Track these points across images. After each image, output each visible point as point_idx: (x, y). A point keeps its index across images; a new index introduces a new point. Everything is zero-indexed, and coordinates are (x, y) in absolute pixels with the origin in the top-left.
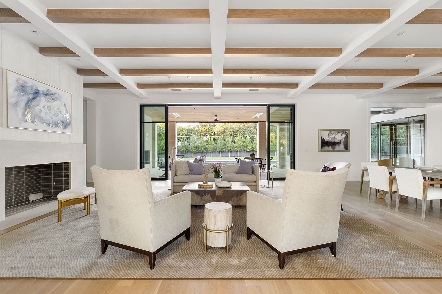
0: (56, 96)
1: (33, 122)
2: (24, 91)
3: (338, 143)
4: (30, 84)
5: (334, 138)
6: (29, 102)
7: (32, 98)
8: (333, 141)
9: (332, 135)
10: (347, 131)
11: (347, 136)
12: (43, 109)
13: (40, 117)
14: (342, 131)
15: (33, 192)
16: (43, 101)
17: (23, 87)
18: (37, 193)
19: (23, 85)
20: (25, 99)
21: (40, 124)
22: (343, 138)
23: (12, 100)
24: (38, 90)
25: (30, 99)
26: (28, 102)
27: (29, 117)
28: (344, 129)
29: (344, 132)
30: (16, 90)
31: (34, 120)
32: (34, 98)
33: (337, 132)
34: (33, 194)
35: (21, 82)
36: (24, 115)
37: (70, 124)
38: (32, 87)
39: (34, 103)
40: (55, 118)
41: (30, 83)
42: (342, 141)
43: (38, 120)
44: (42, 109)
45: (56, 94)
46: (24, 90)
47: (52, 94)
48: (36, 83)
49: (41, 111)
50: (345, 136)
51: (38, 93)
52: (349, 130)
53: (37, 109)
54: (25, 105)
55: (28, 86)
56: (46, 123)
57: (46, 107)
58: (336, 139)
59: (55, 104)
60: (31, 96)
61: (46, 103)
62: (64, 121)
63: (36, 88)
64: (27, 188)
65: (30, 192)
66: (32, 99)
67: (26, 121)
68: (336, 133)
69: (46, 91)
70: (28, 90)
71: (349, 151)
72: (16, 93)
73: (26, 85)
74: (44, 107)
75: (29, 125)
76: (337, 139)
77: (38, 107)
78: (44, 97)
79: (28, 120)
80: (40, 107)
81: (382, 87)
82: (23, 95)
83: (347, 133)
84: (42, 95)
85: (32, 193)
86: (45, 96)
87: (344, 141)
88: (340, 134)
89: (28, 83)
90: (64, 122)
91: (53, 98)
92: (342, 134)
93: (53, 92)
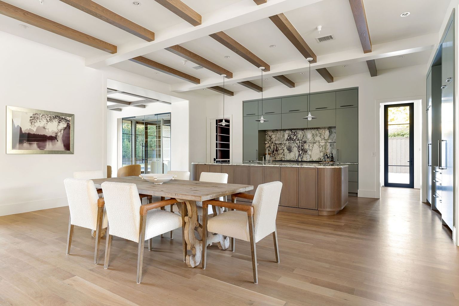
3: (52, 138)
5: (44, 128)
8: (41, 133)
9: (38, 121)
10: (68, 118)
11: (68, 127)
14: (59, 117)
22: (61, 130)
28: (63, 114)
29: (62, 118)
33: (50, 117)
42: (59, 134)
50: (65, 126)
52: (71, 115)
58: (47, 130)
68: (48, 119)
71: (73, 153)
76: (50, 130)
81: (117, 52)
83: (68, 121)
87: (63, 136)
88: (55, 122)
92: (59, 123)
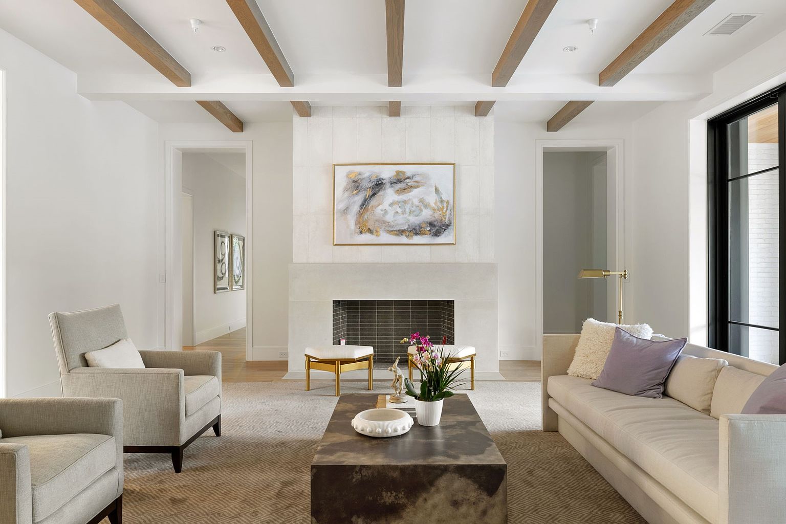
0: (417, 178)
4: (367, 175)
6: (365, 202)
7: (370, 195)
13: (385, 222)
16: (389, 195)
17: (357, 181)
19: (356, 179)
20: (359, 199)
21: (384, 233)
23: (340, 206)
24: (381, 179)
25: (367, 197)
30: (346, 189)
31: (374, 228)
32: (374, 195)
35: (353, 176)
36: (358, 223)
37: (448, 225)
38: (370, 178)
39: (374, 202)
40: (414, 220)
41: (367, 171)
43: (380, 227)
44: (388, 208)
45: (416, 176)
46: (358, 187)
47: (409, 178)
48: (376, 169)
49: (386, 212)
51: (382, 183)
53: (379, 210)
54: (359, 209)
55: (363, 179)
56: (395, 230)
57: (395, 203)
59: (414, 195)
60: (369, 193)
61: (397, 198)
62: (435, 221)
63: (377, 177)
66: (371, 197)
67: (361, 232)
69: (395, 176)
70: (365, 184)
72: (346, 194)
73: (361, 177)
74: (391, 205)
75: (366, 237)
77: (380, 207)
78: (392, 187)
80: (386, 205)
82: (356, 194)
84: (388, 185)
86: (394, 185)
89: (364, 174)
90: (436, 223)
91: (409, 184)
93: (408, 174)
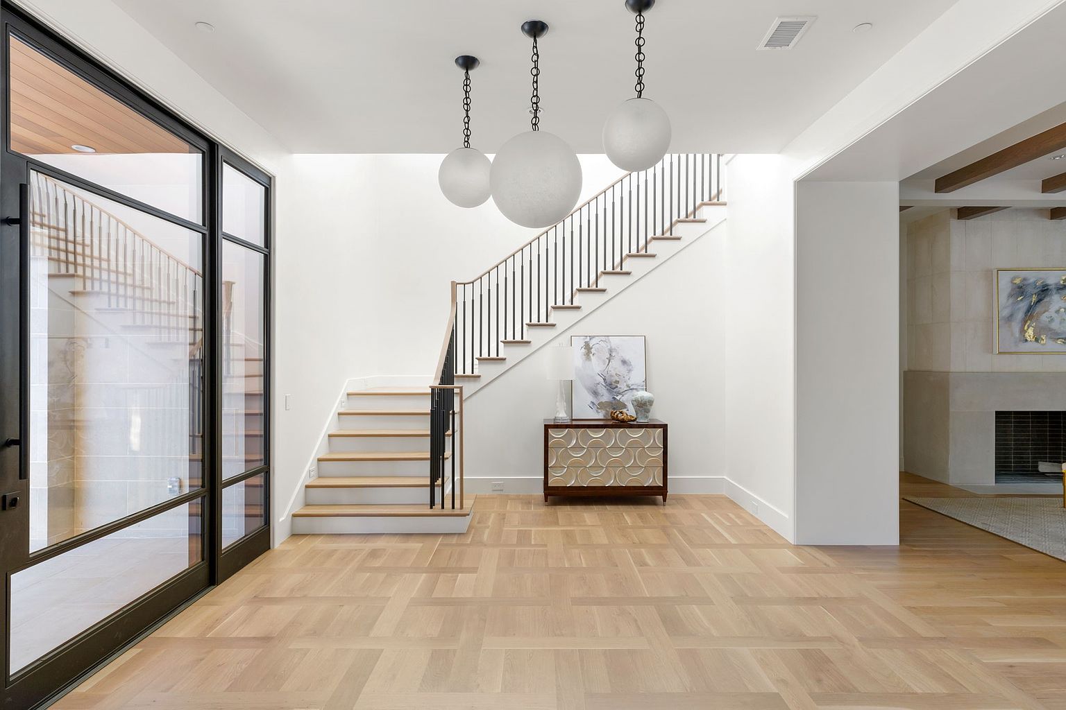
1: (1037, 340)
2: (1022, 294)
4: (1032, 280)
7: (1036, 301)
12: (1056, 315)
13: (1050, 330)
15: (1046, 458)
16: (1055, 302)
17: (1021, 287)
18: (1054, 462)
19: (1021, 285)
20: (1023, 306)
21: (1051, 342)
23: (1005, 313)
24: (1047, 285)
25: (1032, 304)
26: (1030, 309)
27: (1030, 332)
30: (1010, 296)
31: (1040, 337)
32: (1039, 301)
34: (1046, 461)
35: (1017, 281)
36: (1023, 331)
38: (1035, 283)
39: (1039, 309)
41: (1032, 277)
43: (1047, 336)
44: (1054, 315)
48: (1042, 274)
49: (1052, 320)
51: (1048, 289)
53: (1044, 318)
54: (1024, 316)
55: (1029, 284)
56: (1062, 339)
57: (1063, 310)
60: (1034, 299)
61: (1063, 304)
63: (1043, 283)
64: (1035, 449)
65: (1041, 458)
66: (1036, 303)
67: (1026, 340)
69: (1062, 282)
70: (1030, 290)
72: (1011, 301)
73: (1026, 283)
74: (1058, 312)
75: (1032, 346)
77: (1046, 314)
78: (1059, 293)
79: (1028, 339)
80: (1052, 312)
82: (1021, 300)
84: (1055, 291)
85: (1044, 459)
86: (1060, 291)
89: (1029, 280)
